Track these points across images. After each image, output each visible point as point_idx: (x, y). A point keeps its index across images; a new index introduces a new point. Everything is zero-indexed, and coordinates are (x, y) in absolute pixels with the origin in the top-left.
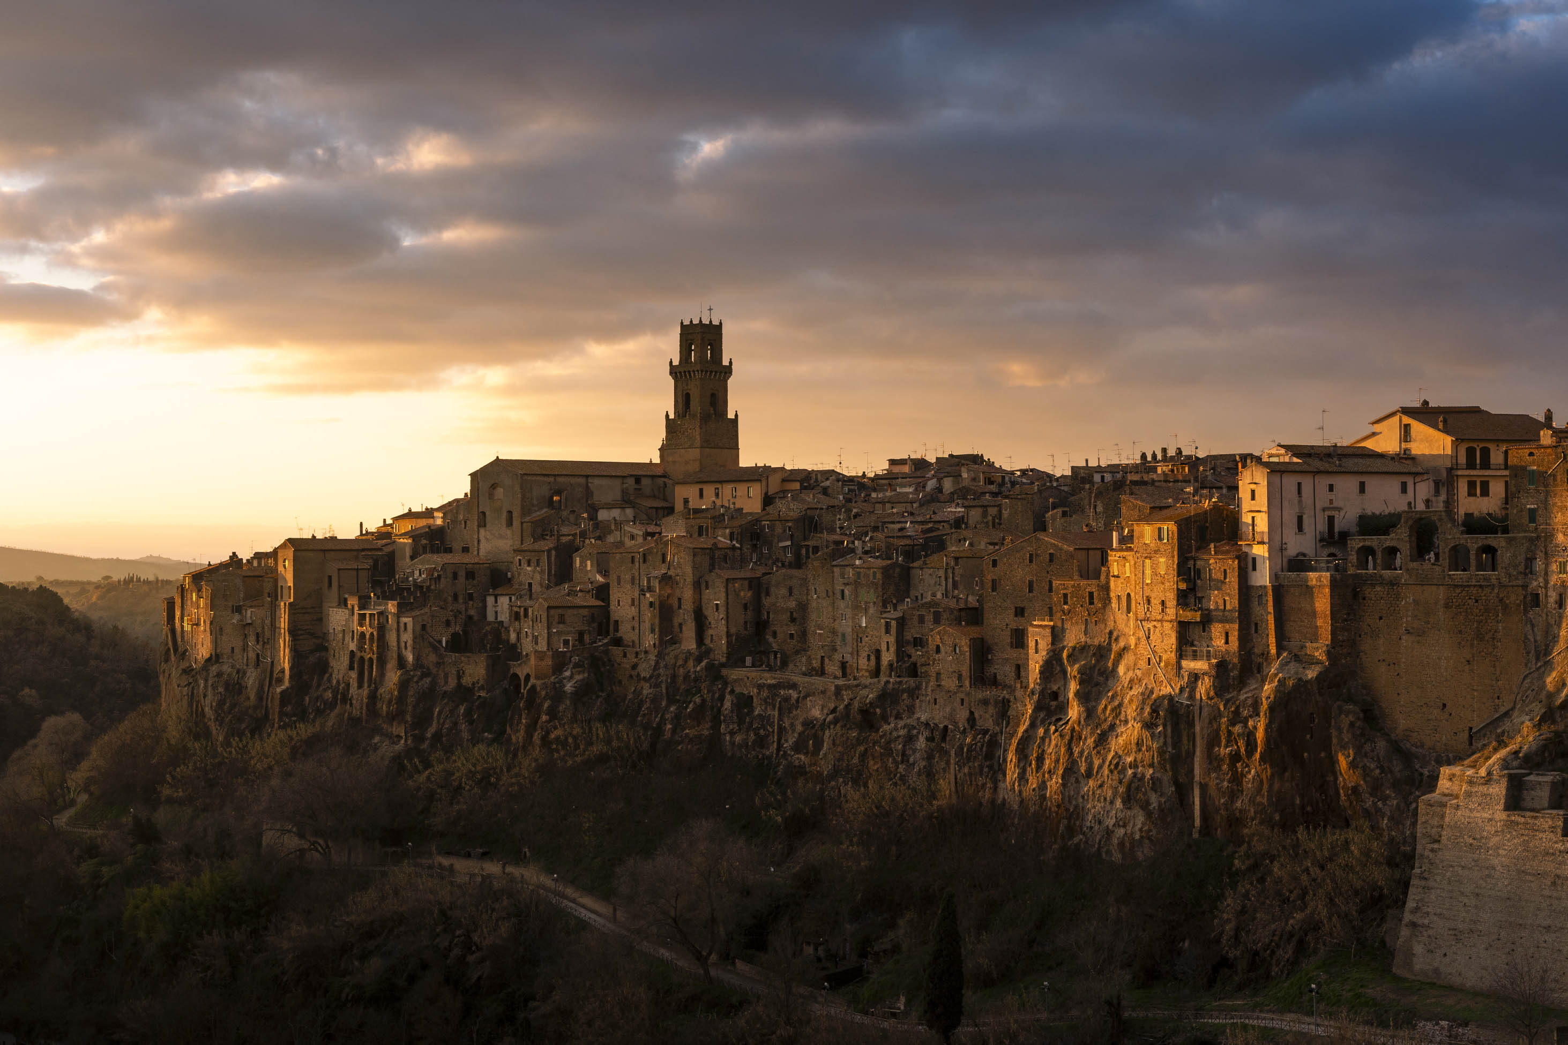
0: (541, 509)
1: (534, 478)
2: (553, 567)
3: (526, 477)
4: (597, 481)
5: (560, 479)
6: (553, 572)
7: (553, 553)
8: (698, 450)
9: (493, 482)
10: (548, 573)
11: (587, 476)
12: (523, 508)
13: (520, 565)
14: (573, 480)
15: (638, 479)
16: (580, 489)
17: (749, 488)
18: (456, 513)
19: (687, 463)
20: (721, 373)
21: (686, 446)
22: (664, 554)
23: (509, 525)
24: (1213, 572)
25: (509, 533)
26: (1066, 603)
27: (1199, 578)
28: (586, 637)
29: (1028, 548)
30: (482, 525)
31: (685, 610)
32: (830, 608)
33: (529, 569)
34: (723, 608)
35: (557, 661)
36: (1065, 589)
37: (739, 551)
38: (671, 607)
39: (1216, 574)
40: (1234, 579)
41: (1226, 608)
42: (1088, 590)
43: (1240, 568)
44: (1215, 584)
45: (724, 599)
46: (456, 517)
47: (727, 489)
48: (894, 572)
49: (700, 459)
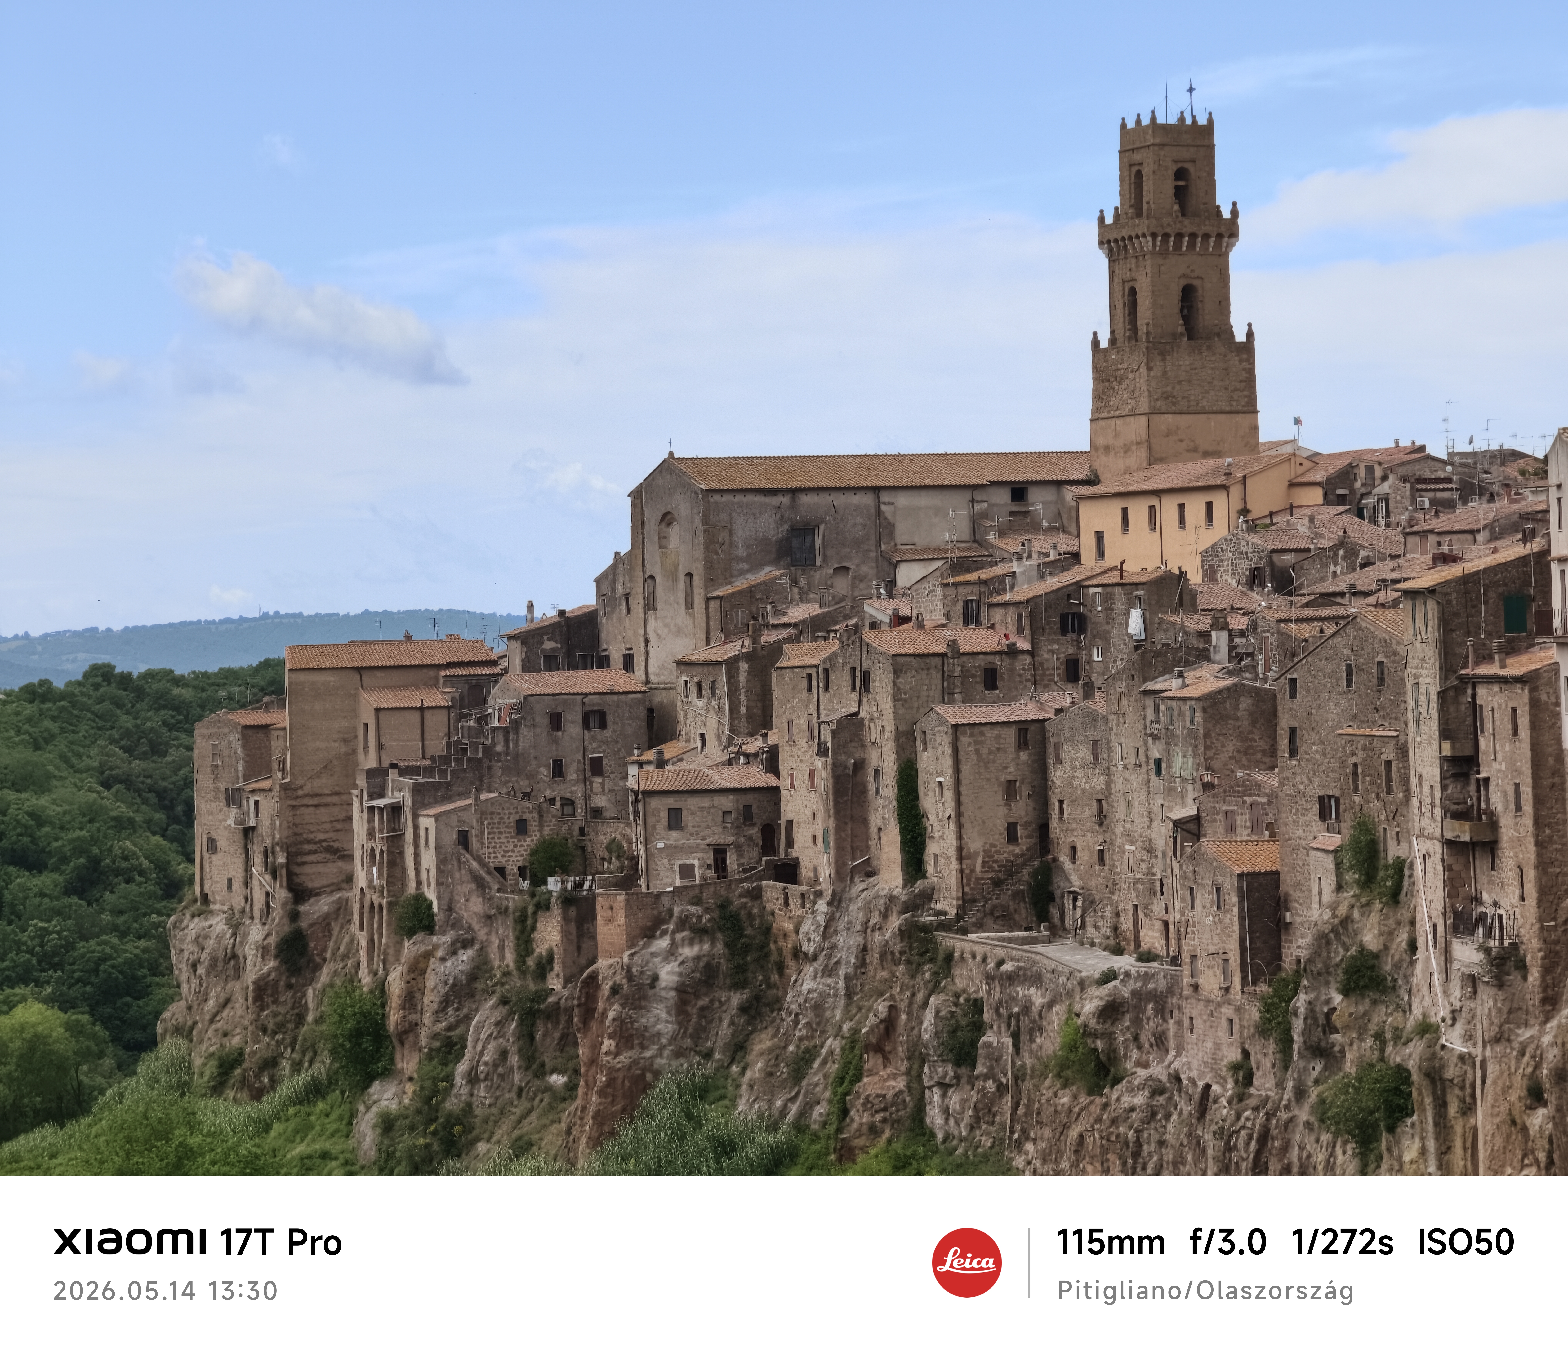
0: (756, 567)
1: (739, 498)
2: (743, 698)
3: (716, 498)
4: (903, 500)
5: (806, 499)
6: (743, 710)
7: (744, 666)
8: (1143, 420)
9: (663, 511)
10: (731, 712)
11: (876, 490)
12: (709, 566)
13: (687, 696)
14: (840, 500)
15: (1019, 492)
16: (859, 520)
17: (1209, 505)
18: (614, 581)
19: (1127, 449)
20: (1206, 236)
21: (1127, 409)
22: (853, 670)
23: (690, 604)
24: (1497, 715)
25: (689, 622)
26: (1356, 790)
27: (1482, 731)
28: (732, 860)
29: (1345, 651)
30: (650, 606)
31: (886, 798)
32: (1144, 792)
33: (701, 703)
34: (949, 794)
35: (641, 915)
36: (1354, 754)
37: (1028, 659)
38: (864, 791)
39: (1502, 721)
40: (1525, 733)
41: (1518, 808)
42: (1384, 757)
43: (1535, 704)
44: (1502, 746)
45: (950, 771)
46: (614, 589)
47: (1169, 508)
48: (1237, 708)
49: (1149, 441)
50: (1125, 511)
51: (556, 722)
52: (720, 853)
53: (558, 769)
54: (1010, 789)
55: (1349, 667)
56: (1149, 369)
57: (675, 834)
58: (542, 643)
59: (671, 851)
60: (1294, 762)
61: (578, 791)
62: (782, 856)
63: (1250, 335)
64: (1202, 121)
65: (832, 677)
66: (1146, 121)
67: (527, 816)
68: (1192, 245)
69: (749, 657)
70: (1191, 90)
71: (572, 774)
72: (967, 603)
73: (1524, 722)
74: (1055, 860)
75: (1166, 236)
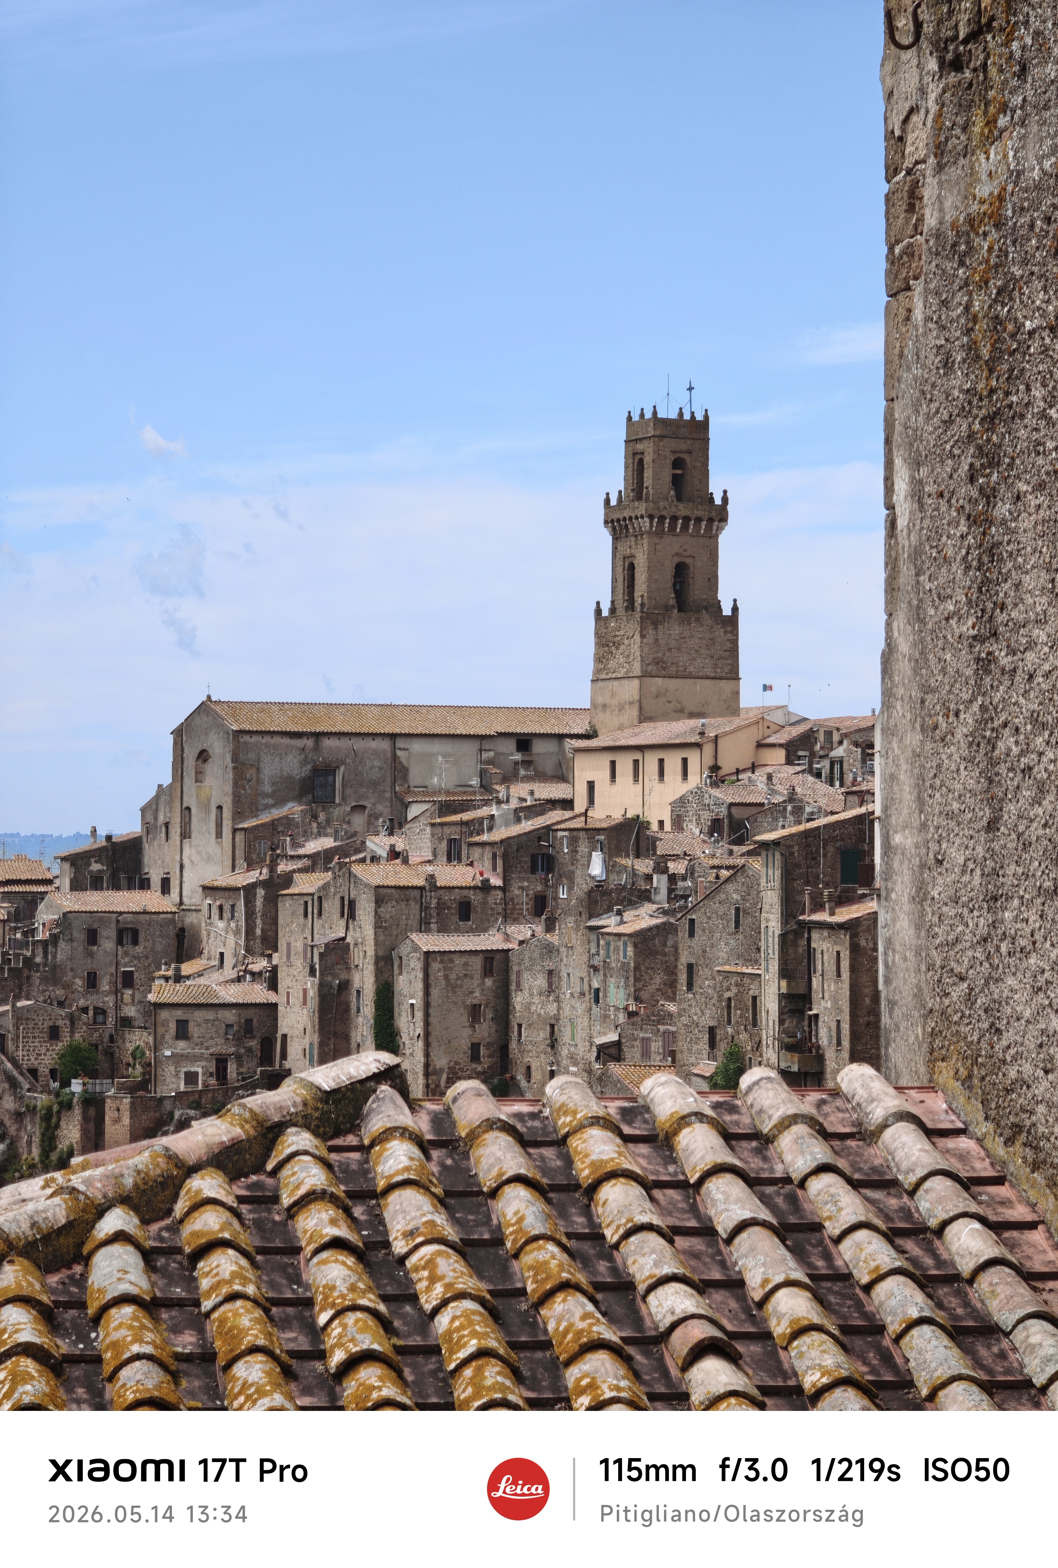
0: (280, 802)
1: (267, 739)
2: (259, 922)
3: (246, 738)
4: (417, 746)
5: (328, 743)
6: (258, 932)
7: (261, 892)
8: (636, 682)
9: (200, 748)
10: (247, 933)
11: (393, 737)
12: (237, 799)
13: (210, 918)
14: (359, 744)
15: (524, 742)
16: (377, 763)
17: (685, 761)
18: (156, 810)
19: (621, 708)
20: (699, 520)
21: (622, 673)
22: (342, 898)
23: (219, 834)
24: (826, 958)
25: (218, 850)
26: (729, 1022)
27: (815, 972)
28: (232, 1069)
29: (735, 896)
30: (185, 834)
31: (365, 1017)
32: (586, 1020)
33: (221, 925)
34: (419, 1015)
35: (144, 1117)
36: (728, 989)
37: (500, 894)
38: (347, 1010)
39: (829, 963)
40: (846, 975)
41: (839, 1043)
42: (751, 993)
43: (855, 949)
44: (829, 986)
45: (420, 994)
46: (156, 818)
47: (650, 762)
48: (664, 944)
49: (640, 701)
50: (613, 764)
51: (92, 937)
52: (221, 1062)
53: (92, 981)
54: (475, 1012)
55: (737, 910)
56: (643, 636)
57: (182, 1044)
58: (89, 865)
59: (177, 1059)
60: (691, 996)
61: (110, 1001)
62: (277, 1067)
63: (735, 609)
64: (699, 417)
65: (325, 905)
66: (648, 415)
67: (60, 1023)
68: (685, 527)
69: (265, 884)
70: (691, 389)
71: (105, 986)
72: (451, 841)
73: (845, 964)
74: (513, 1078)
75: (662, 518)
